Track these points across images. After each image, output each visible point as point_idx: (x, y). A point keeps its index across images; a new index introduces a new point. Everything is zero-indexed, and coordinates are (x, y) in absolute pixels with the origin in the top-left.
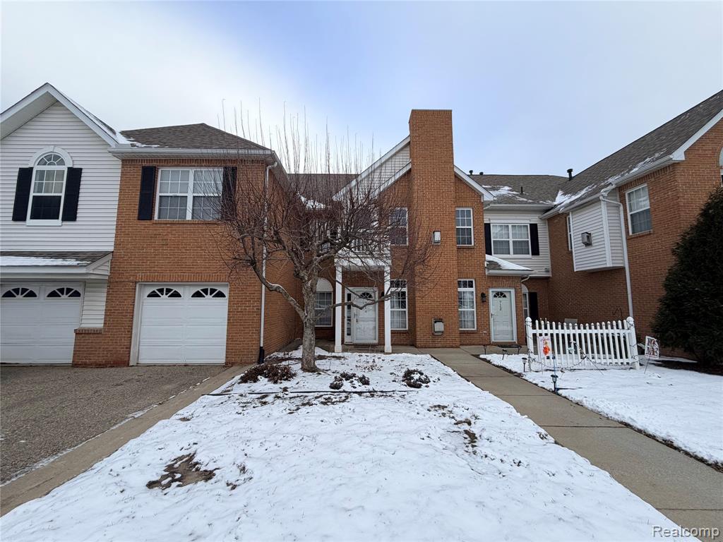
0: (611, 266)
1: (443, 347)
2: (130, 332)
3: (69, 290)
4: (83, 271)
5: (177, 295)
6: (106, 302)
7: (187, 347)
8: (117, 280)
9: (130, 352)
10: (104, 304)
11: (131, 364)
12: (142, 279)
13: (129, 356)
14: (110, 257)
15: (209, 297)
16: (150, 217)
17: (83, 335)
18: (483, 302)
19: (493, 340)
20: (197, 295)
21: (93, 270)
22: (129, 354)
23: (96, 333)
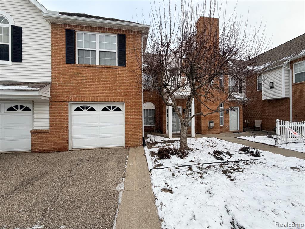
0: (284, 97)
1: (213, 134)
2: (67, 131)
3: (22, 107)
4: (36, 93)
5: (92, 109)
6: (50, 114)
7: (102, 139)
8: (56, 100)
9: (68, 142)
10: (49, 115)
11: (69, 150)
12: (72, 100)
13: (68, 145)
14: (49, 86)
15: (112, 110)
16: (74, 62)
17: (37, 134)
18: (227, 113)
19: (230, 130)
20: (105, 109)
21: (42, 93)
22: (68, 144)
23: (45, 132)
